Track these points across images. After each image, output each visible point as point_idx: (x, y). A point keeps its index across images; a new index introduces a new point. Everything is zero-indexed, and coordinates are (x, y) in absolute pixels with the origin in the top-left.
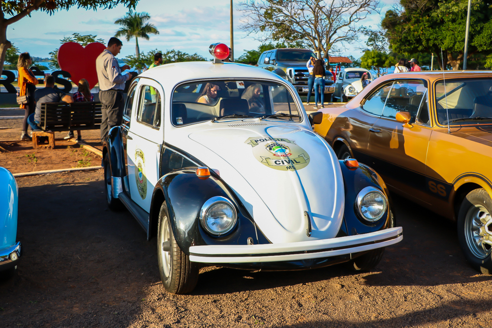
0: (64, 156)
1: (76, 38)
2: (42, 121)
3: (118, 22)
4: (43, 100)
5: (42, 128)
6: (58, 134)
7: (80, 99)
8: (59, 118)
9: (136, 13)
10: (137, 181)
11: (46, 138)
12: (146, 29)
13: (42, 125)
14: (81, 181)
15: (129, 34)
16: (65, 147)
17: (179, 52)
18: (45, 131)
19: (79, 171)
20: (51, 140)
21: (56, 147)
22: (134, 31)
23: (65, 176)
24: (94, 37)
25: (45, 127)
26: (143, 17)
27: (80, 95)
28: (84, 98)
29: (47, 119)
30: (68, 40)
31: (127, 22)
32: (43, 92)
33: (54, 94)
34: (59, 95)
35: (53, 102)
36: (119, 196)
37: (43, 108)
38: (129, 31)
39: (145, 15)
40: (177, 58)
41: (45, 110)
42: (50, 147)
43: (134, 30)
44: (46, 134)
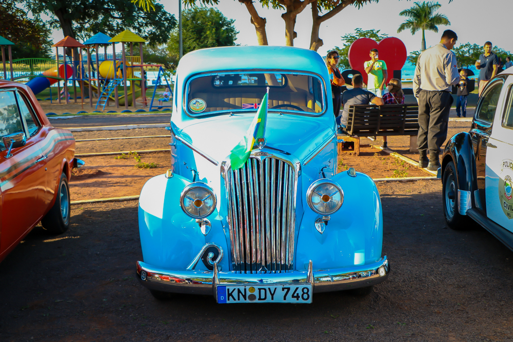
0: (373, 164)
1: (358, 34)
2: (349, 125)
3: (403, 13)
4: (351, 102)
5: (348, 132)
6: (363, 140)
7: (391, 101)
8: (366, 122)
9: (424, 3)
10: (501, 197)
11: (352, 144)
12: (435, 20)
13: (349, 129)
14: (401, 193)
15: (415, 26)
16: (372, 154)
17: (475, 45)
18: (351, 136)
19: (395, 181)
20: (356, 146)
21: (361, 154)
22: (421, 24)
23: (382, 187)
24: (378, 32)
25: (351, 131)
26: (432, 6)
27: (390, 96)
28: (394, 100)
29: (355, 123)
30: (349, 36)
31: (413, 13)
32: (352, 94)
33: (363, 96)
34: (368, 97)
35: (362, 104)
36: (467, 212)
37: (351, 111)
38: (414, 24)
39: (436, 4)
40: (472, 52)
41: (353, 113)
42: (355, 153)
43: (421, 22)
44: (351, 139)
